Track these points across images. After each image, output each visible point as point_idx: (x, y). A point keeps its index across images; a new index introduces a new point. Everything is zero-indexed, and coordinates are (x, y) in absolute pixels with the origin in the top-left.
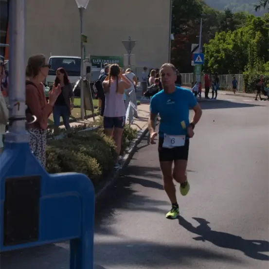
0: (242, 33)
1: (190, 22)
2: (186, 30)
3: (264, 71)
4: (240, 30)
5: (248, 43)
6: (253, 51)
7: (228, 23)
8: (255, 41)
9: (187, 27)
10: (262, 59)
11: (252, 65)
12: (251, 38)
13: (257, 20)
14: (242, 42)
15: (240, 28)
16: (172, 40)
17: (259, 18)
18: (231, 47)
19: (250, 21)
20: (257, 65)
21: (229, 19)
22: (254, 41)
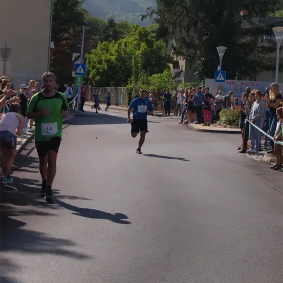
0: (126, 43)
1: (71, 31)
2: (67, 39)
3: (148, 84)
4: (124, 40)
5: (132, 54)
6: (138, 63)
7: (111, 33)
8: (140, 52)
9: (67, 35)
10: (146, 72)
11: (137, 78)
12: (136, 49)
13: (143, 30)
14: (126, 53)
15: (124, 38)
16: (52, 49)
17: (144, 28)
18: (113, 58)
19: (135, 31)
20: (142, 77)
21: (113, 28)
22: (138, 52)
